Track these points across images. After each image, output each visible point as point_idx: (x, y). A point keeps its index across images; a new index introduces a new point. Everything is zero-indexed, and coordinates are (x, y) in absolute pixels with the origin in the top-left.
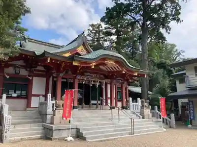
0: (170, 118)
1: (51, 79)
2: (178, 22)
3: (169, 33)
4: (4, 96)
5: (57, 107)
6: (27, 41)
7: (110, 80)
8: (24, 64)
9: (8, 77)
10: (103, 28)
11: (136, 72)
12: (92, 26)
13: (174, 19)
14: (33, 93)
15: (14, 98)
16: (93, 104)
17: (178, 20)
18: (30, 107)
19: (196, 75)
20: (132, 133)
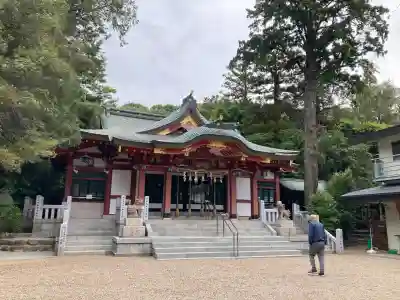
0: (334, 235)
4: (70, 198)
5: (129, 214)
6: (109, 114)
8: (99, 151)
9: (77, 172)
11: (267, 158)
14: (113, 192)
15: (90, 201)
18: (108, 214)
19: (395, 158)
20: (234, 255)
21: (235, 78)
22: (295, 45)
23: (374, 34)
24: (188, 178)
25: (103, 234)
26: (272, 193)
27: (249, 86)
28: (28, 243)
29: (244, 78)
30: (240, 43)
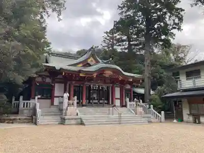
0: (161, 114)
2: (179, 30)
4: (36, 97)
6: (51, 55)
8: (48, 74)
9: (38, 84)
14: (55, 95)
18: (53, 105)
19: (187, 79)
20: (119, 124)
21: (108, 38)
22: (141, 24)
23: (177, 21)
24: (93, 88)
25: (55, 115)
26: (129, 94)
27: (115, 42)
28: (20, 119)
29: (112, 38)
30: (115, 22)
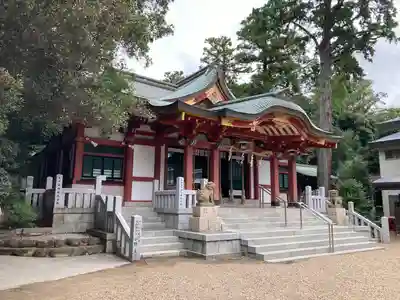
1: (163, 148)
2: (391, 40)
3: (371, 60)
7: (271, 153)
9: (95, 145)
10: (234, 46)
11: (322, 138)
12: (211, 41)
13: (383, 35)
14: (134, 175)
16: (236, 197)
17: (391, 36)
18: (130, 201)
